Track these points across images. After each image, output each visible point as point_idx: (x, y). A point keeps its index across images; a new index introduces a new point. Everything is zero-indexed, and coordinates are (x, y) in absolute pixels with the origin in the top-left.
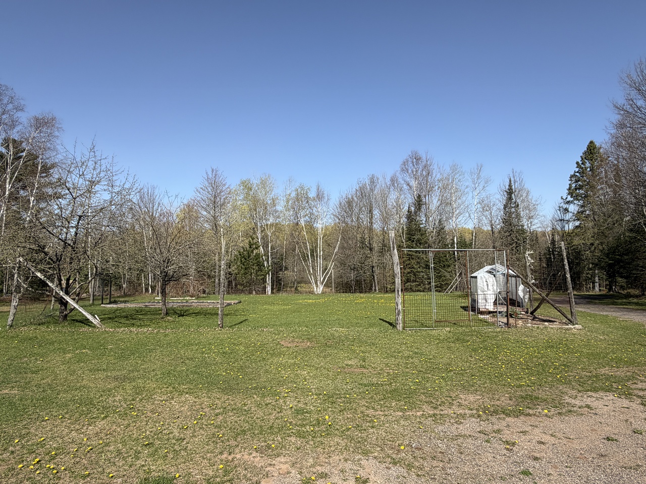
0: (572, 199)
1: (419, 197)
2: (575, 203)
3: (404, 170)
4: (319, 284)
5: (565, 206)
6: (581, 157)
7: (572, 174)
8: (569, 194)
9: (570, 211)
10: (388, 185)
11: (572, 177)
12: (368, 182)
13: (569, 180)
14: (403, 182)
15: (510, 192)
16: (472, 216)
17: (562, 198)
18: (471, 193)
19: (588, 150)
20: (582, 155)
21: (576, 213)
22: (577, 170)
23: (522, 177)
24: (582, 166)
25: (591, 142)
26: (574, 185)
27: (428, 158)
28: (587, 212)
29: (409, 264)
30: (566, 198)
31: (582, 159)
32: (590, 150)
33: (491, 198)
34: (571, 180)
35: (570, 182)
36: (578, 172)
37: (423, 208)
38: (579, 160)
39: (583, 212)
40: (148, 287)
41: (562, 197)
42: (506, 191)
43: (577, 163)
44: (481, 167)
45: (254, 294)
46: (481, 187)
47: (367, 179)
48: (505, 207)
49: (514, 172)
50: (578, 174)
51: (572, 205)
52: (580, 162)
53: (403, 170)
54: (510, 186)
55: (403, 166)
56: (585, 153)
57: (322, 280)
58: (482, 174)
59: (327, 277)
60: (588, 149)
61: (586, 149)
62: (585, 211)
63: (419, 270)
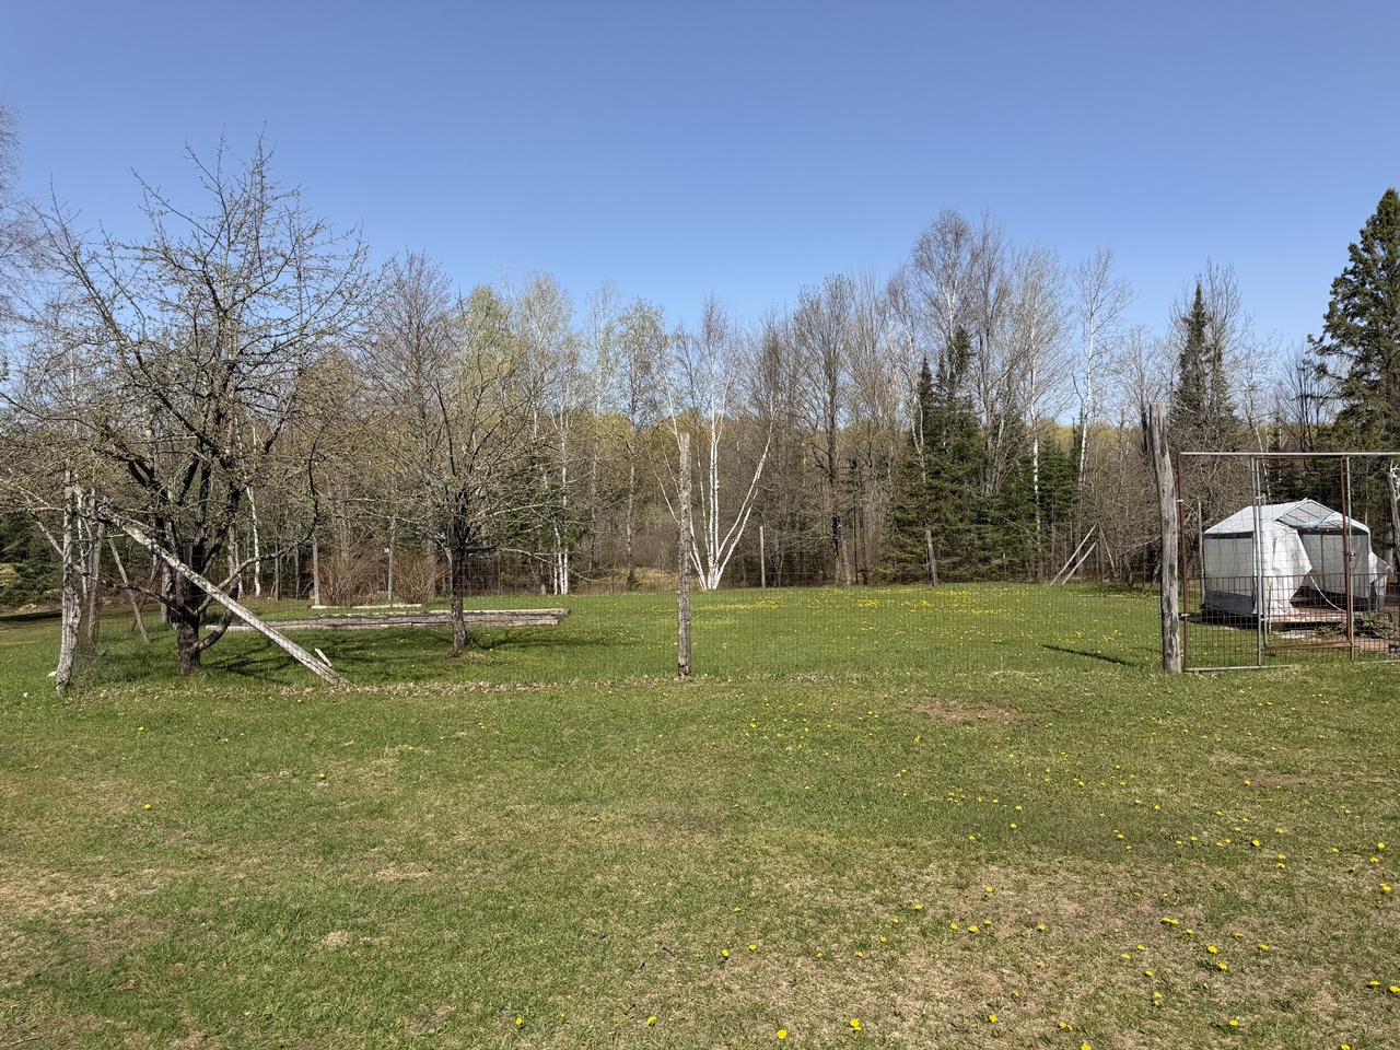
0: (1335, 342)
1: (962, 334)
2: (1343, 353)
3: (923, 264)
4: (711, 564)
5: (1318, 360)
6: (1362, 232)
7: (1339, 276)
8: (1327, 329)
9: (1330, 373)
10: (880, 305)
11: (1337, 283)
12: (825, 296)
13: (1331, 293)
14: (919, 296)
15: (1197, 321)
16: (1081, 386)
17: (1310, 339)
18: (1080, 326)
19: (1383, 215)
20: (1364, 226)
21: (1345, 376)
22: (1351, 266)
23: (1234, 280)
24: (1366, 255)
25: (1390, 194)
26: (1341, 306)
27: (989, 228)
28: (1373, 374)
29: (935, 511)
30: (1321, 340)
31: (1366, 238)
32: (1388, 214)
33: (1142, 338)
34: (1335, 293)
35: (1331, 298)
36: (1352, 272)
37: (974, 364)
38: (1358, 240)
39: (1364, 373)
40: (253, 579)
41: (1309, 336)
42: (1186, 320)
43: (1352, 248)
44: (1109, 257)
45: (544, 592)
46: (1104, 311)
47: (822, 288)
48: (1184, 360)
49: (1214, 268)
50: (1351, 277)
51: (1335, 356)
52: (1361, 246)
53: (920, 264)
54: (1198, 304)
55: (920, 252)
56: (1372, 223)
57: (718, 555)
58: (1111, 277)
59: (733, 546)
60: (1380, 212)
61: (1376, 213)
62: (1368, 374)
63: (960, 526)
